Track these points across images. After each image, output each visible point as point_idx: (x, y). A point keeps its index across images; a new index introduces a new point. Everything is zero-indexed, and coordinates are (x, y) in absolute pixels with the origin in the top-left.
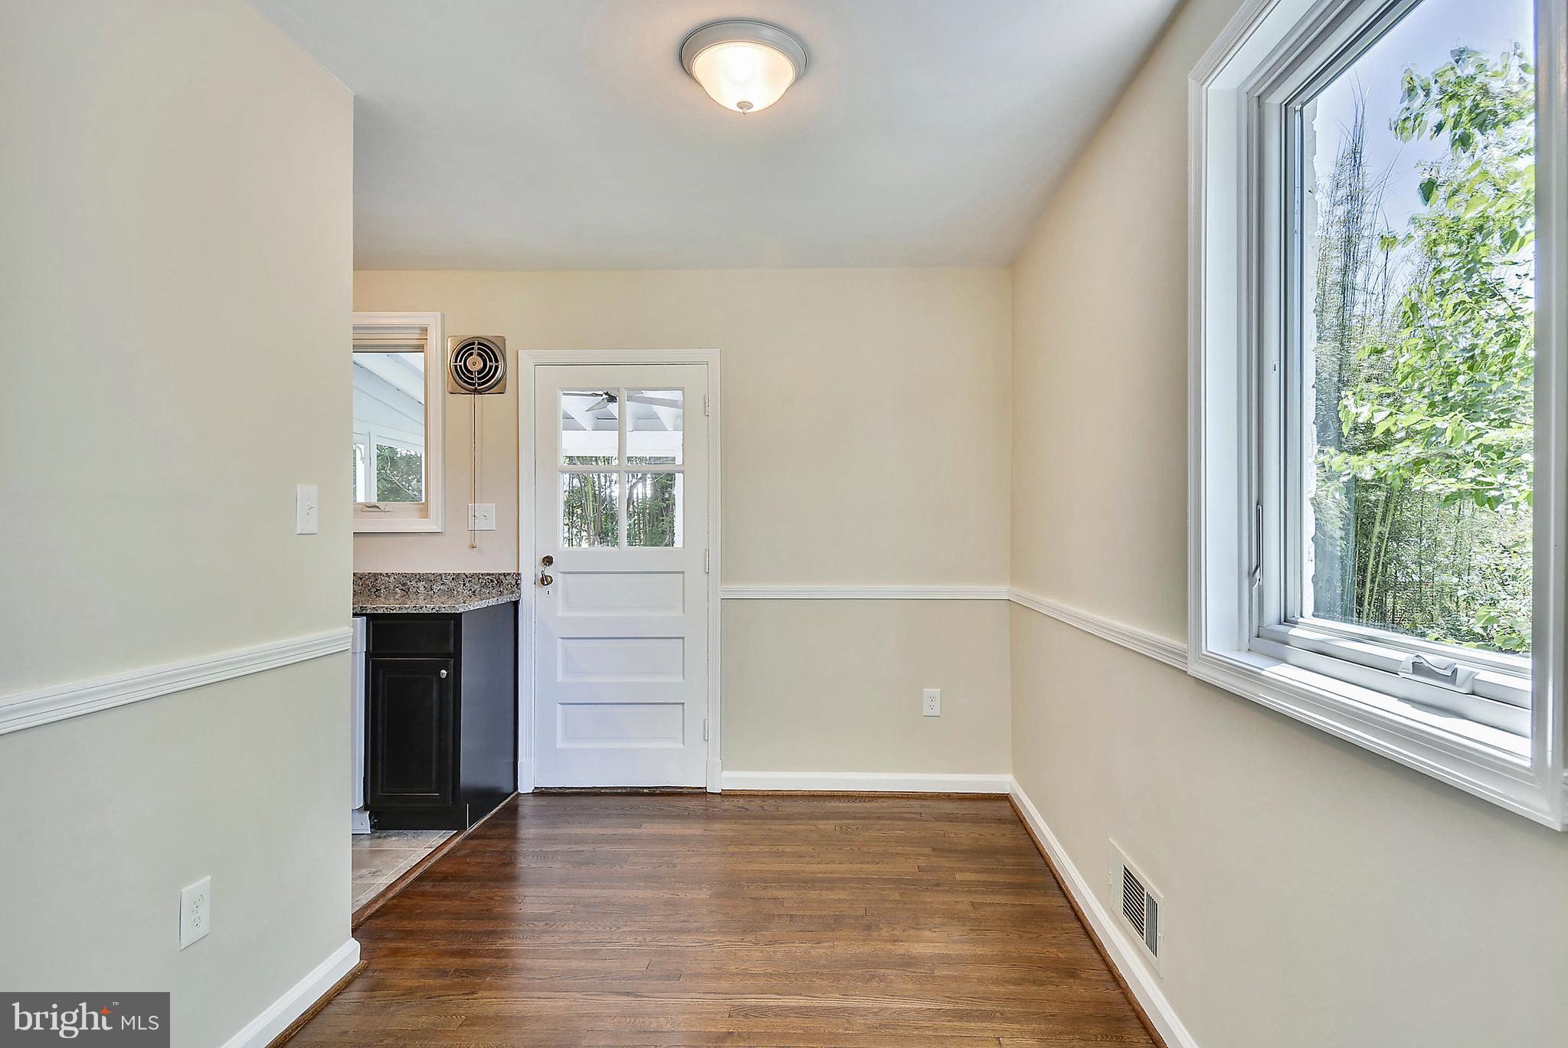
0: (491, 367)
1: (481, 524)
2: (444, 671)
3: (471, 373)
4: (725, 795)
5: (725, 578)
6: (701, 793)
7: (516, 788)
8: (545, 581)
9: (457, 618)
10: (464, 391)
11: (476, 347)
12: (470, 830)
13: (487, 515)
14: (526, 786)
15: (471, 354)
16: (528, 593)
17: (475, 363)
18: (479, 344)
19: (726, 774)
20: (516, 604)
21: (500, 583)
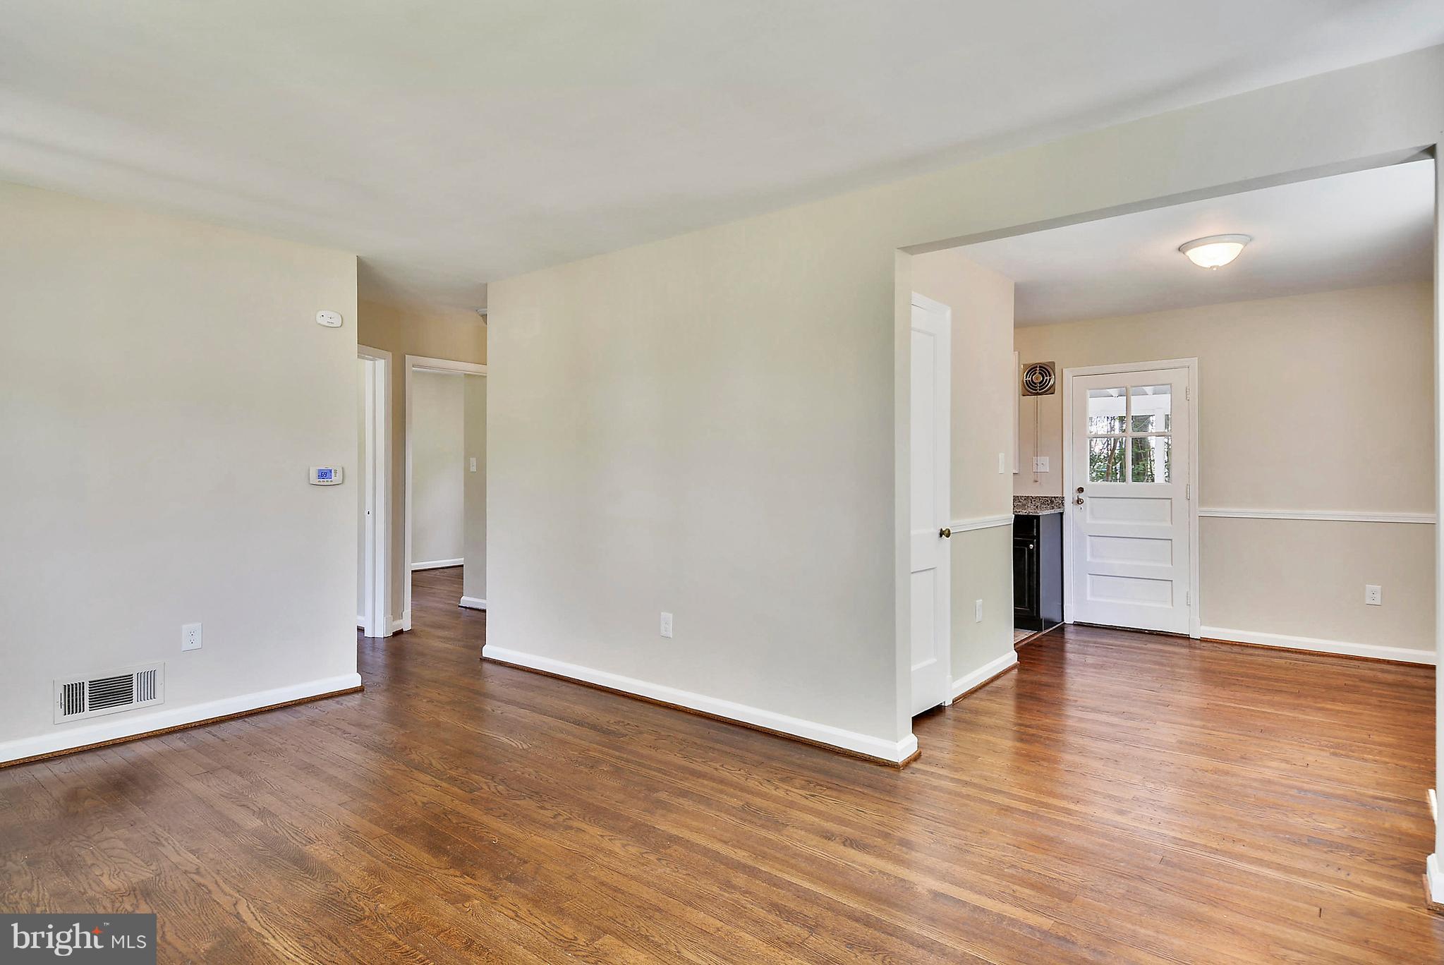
0: (1047, 380)
1: (1041, 469)
2: (1031, 545)
3: (1035, 384)
4: (1203, 640)
5: (1203, 501)
6: (1187, 638)
7: (1063, 620)
8: (1079, 501)
9: (1038, 518)
10: (1030, 394)
11: (1038, 369)
12: (1044, 633)
13: (1044, 464)
14: (1069, 619)
15: (1035, 373)
16: (1069, 508)
17: (1037, 378)
18: (1040, 367)
19: (1203, 628)
20: (1062, 514)
21: (1052, 502)
